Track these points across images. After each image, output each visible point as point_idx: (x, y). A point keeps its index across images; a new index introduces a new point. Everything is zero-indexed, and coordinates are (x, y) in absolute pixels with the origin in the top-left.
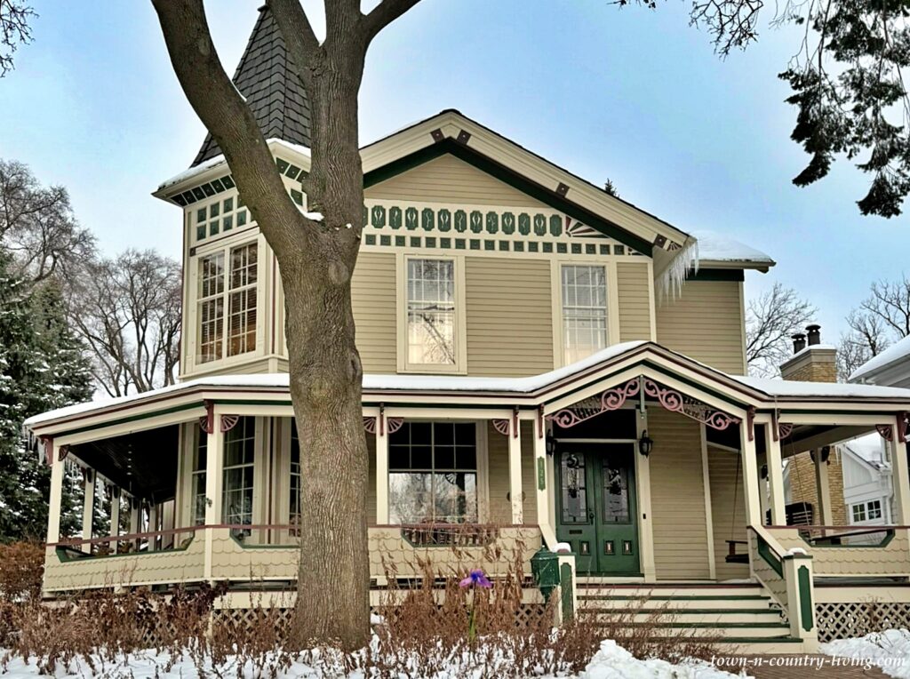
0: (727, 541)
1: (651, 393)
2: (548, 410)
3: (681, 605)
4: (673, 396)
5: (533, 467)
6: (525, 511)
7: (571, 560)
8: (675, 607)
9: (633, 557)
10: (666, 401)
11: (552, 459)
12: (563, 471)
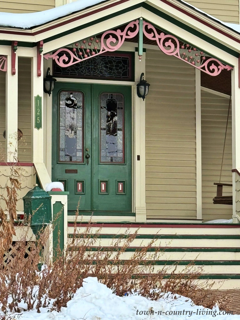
0: (215, 184)
1: (150, 36)
2: (47, 48)
3: (164, 243)
4: (170, 41)
5: (30, 105)
6: (20, 150)
7: (64, 199)
8: (157, 245)
9: (124, 197)
10: (164, 45)
11: (50, 98)
12: (61, 111)
